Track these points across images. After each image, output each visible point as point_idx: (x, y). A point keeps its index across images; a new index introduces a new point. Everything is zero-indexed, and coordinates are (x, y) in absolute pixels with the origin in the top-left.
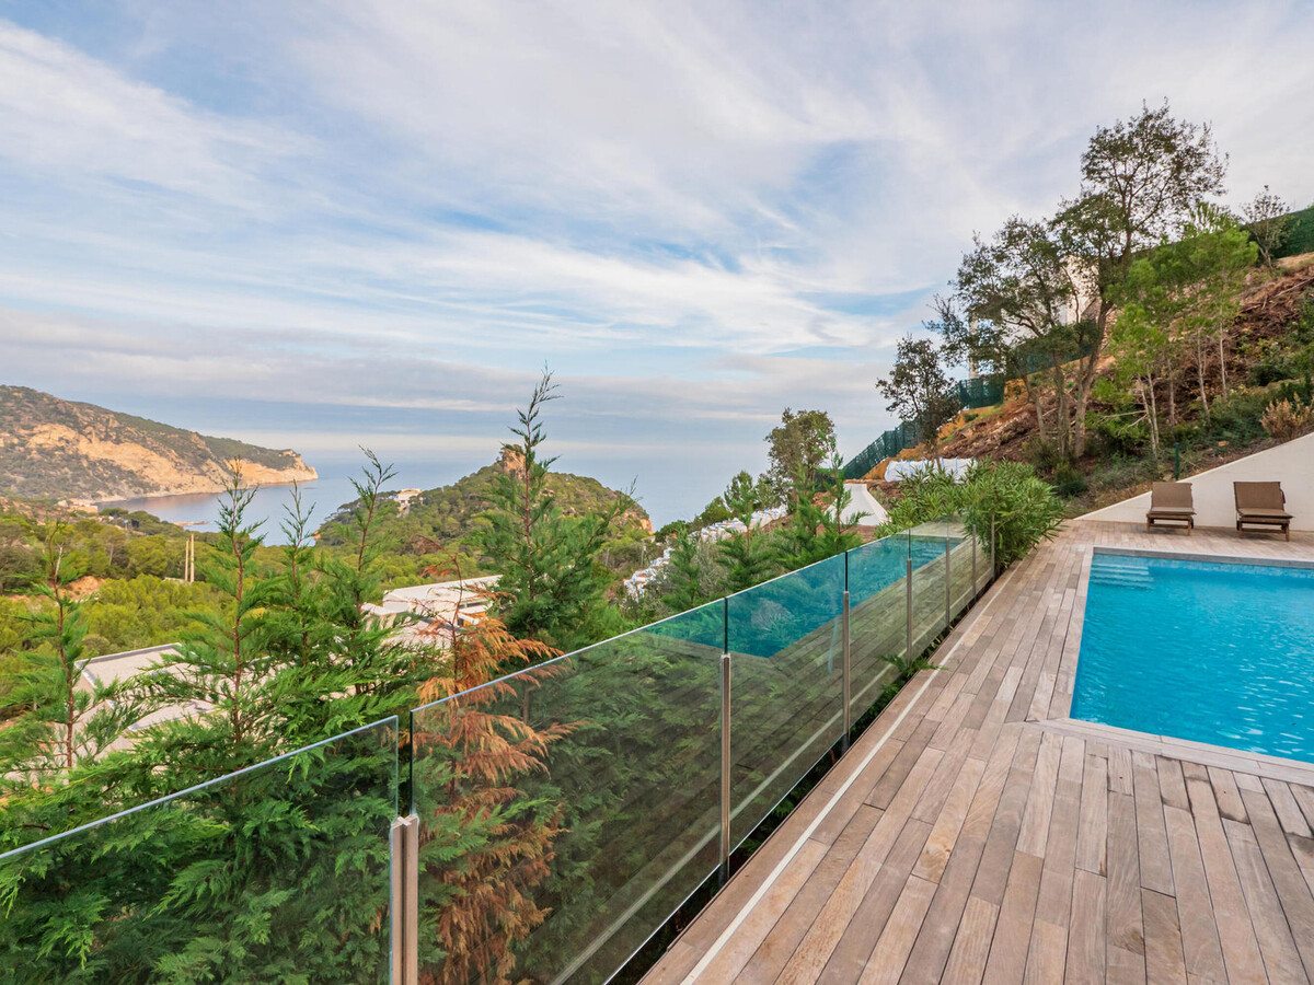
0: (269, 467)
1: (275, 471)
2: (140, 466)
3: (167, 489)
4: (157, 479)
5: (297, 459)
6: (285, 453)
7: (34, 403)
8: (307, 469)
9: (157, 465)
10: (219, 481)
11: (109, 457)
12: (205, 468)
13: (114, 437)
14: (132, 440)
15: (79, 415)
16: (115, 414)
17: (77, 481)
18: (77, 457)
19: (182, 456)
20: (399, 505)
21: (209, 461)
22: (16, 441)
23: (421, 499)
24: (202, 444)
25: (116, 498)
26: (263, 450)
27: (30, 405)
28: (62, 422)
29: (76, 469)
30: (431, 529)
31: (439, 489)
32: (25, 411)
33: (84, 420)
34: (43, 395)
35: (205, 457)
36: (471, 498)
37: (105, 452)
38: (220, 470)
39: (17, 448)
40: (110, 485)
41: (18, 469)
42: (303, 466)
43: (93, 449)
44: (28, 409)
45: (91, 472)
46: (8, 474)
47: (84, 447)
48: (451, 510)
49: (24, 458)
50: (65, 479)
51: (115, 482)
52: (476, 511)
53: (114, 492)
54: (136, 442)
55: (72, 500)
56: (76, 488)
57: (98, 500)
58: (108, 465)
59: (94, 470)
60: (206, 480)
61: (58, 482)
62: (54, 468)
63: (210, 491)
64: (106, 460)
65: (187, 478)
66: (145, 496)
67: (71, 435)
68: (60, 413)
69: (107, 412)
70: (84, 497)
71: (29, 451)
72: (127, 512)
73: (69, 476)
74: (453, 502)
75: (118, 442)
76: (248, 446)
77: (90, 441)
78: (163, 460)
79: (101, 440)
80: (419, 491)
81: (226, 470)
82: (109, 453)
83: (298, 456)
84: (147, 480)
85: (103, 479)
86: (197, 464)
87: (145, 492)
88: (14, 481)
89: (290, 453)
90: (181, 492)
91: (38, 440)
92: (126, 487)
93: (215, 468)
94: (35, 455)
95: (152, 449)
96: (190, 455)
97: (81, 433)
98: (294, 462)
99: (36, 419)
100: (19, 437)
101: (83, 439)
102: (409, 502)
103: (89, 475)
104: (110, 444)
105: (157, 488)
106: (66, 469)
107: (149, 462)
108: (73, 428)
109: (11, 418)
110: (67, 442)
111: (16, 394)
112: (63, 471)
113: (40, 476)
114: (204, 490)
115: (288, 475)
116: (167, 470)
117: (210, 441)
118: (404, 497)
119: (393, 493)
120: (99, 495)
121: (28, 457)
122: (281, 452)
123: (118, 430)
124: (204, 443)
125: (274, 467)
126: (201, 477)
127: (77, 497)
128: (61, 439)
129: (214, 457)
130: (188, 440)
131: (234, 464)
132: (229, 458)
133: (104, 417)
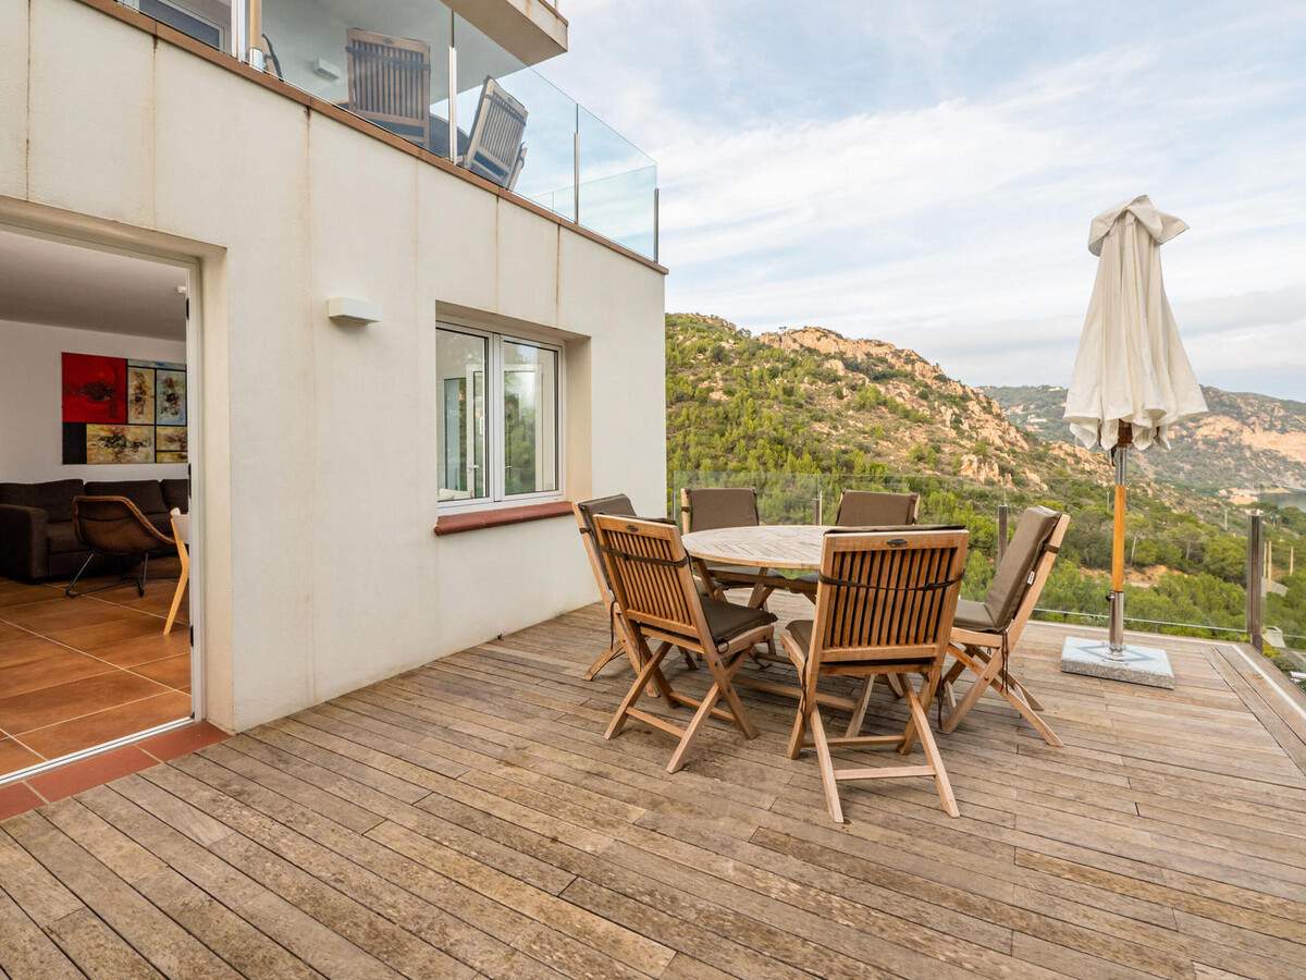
11: (1273, 448)
13: (1279, 427)
14: (1300, 428)
15: (1242, 405)
16: (1282, 401)
17: (1239, 471)
18: (1240, 447)
22: (1184, 433)
25: (1280, 490)
28: (1225, 414)
29: (1239, 459)
33: (1248, 410)
37: (1269, 442)
39: (1187, 439)
40: (1274, 476)
41: (1186, 459)
43: (1257, 439)
45: (1254, 463)
46: (1178, 463)
47: (1247, 437)
49: (1191, 448)
50: (1228, 469)
51: (1279, 474)
53: (1277, 484)
55: (1232, 490)
56: (1239, 478)
57: (1260, 491)
58: (1271, 455)
59: (1257, 461)
61: (1221, 471)
62: (1218, 458)
64: (1270, 451)
67: (1234, 425)
68: (1224, 405)
69: (1273, 400)
70: (1246, 488)
71: (1195, 442)
72: (1275, 508)
73: (1232, 466)
75: (1283, 431)
77: (1253, 430)
79: (1265, 429)
82: (1274, 443)
85: (1266, 470)
88: (1182, 469)
91: (1204, 431)
92: (1292, 479)
94: (1201, 446)
97: (1244, 423)
99: (1205, 412)
100: (1187, 429)
101: (1246, 429)
103: (1251, 465)
104: (1274, 433)
106: (1229, 459)
108: (1236, 419)
110: (1231, 432)
112: (1226, 461)
113: (1205, 465)
120: (1262, 487)
121: (1195, 447)
123: (1284, 419)
127: (1239, 487)
128: (1225, 430)
133: (1269, 406)
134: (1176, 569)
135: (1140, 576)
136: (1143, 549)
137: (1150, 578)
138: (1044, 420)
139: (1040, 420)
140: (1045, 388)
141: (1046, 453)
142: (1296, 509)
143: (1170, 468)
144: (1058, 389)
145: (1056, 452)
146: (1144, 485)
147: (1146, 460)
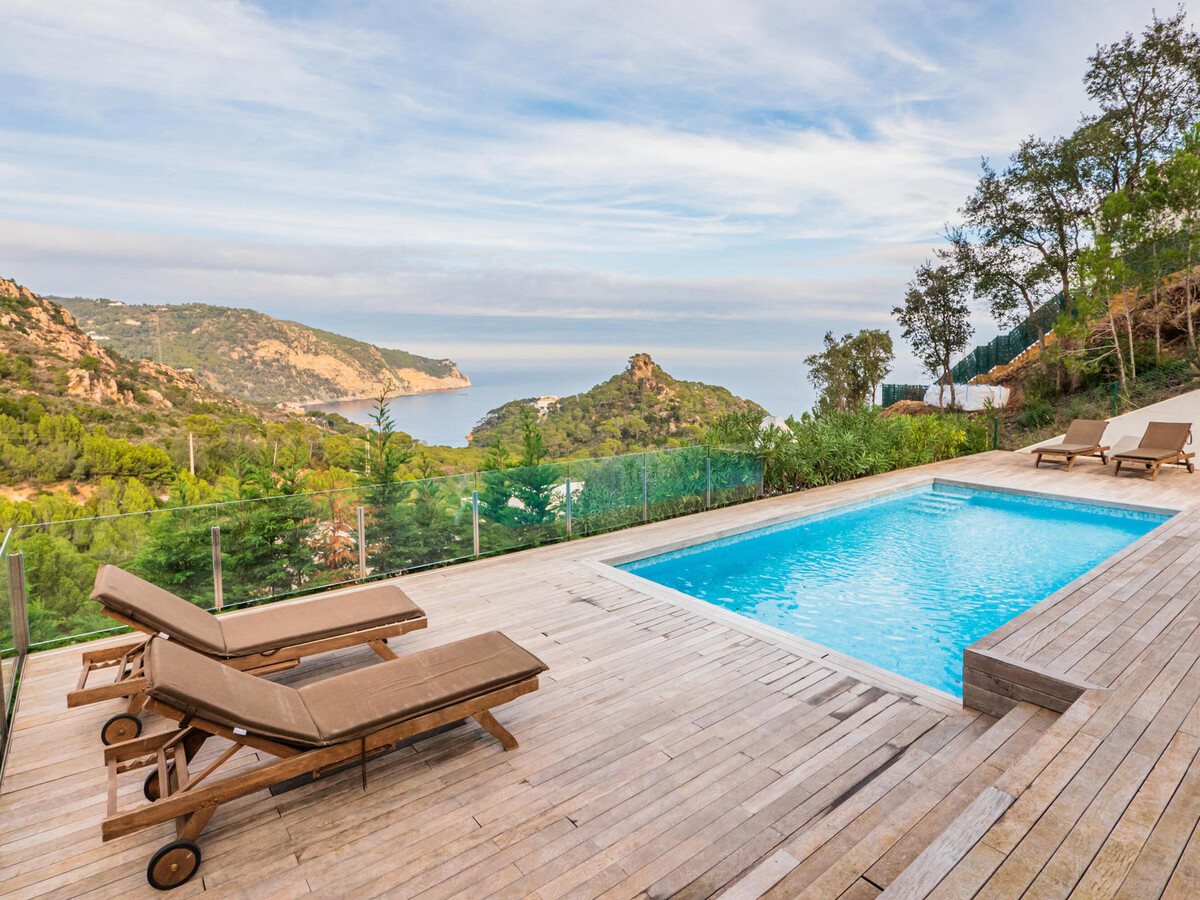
0: (431, 375)
1: (435, 379)
2: (334, 374)
3: (354, 395)
4: (346, 386)
5: (453, 368)
6: (444, 363)
7: (257, 323)
8: (462, 377)
9: (345, 373)
10: (392, 387)
11: (311, 367)
12: (381, 376)
13: (314, 350)
14: (327, 352)
15: (288, 332)
16: (313, 330)
17: (289, 387)
18: (288, 367)
19: (363, 366)
20: (539, 411)
21: (384, 370)
22: (246, 354)
23: (558, 406)
24: (378, 356)
25: (317, 402)
26: (426, 360)
27: (255, 324)
28: (276, 338)
29: (288, 377)
30: (565, 435)
31: (574, 396)
32: (250, 329)
33: (292, 335)
34: (263, 315)
35: (381, 366)
36: (602, 406)
37: (308, 362)
38: (393, 377)
39: (247, 360)
40: (312, 391)
41: (248, 378)
42: (458, 374)
43: (300, 360)
44: (253, 328)
45: (298, 380)
46: (242, 381)
47: (293, 359)
48: (584, 417)
49: (252, 368)
50: (281, 386)
51: (316, 388)
52: (606, 418)
53: (315, 396)
54: (330, 354)
55: (286, 403)
56: (289, 393)
57: (305, 404)
58: (309, 373)
59: (300, 378)
60: (382, 387)
61: (276, 387)
62: (273, 376)
64: (308, 370)
65: (367, 385)
66: (337, 400)
67: (283, 348)
68: (275, 330)
69: (308, 329)
70: (295, 401)
71: (255, 362)
72: (322, 414)
73: (283, 383)
74: (585, 410)
75: (316, 354)
76: (415, 357)
77: (297, 353)
78: (350, 369)
79: (304, 352)
80: (557, 398)
81: (397, 378)
82: (311, 363)
83: (454, 365)
84: (338, 387)
85: (307, 385)
86: (375, 373)
87: (338, 397)
88: (247, 387)
89: (447, 363)
90: (364, 397)
91: (260, 353)
92: (324, 393)
93: (388, 377)
94: (259, 366)
95: (341, 360)
96: (370, 364)
97: (290, 347)
98: (451, 370)
99: (259, 336)
100: (248, 351)
101: (292, 352)
102: (548, 408)
103: (297, 382)
104: (311, 356)
105: (345, 393)
106: (281, 377)
107: (339, 371)
108: (284, 343)
109: (241, 335)
110: (281, 354)
111: (244, 315)
112: (279, 379)
113: (264, 383)
115: (448, 382)
116: (353, 378)
117: (385, 353)
118: (543, 404)
119: (534, 400)
120: (305, 399)
121: (255, 367)
122: (440, 362)
123: (316, 344)
124: (379, 354)
125: (435, 376)
126: (378, 384)
127: (290, 400)
128: (276, 352)
129: (388, 366)
130: (367, 351)
131: (404, 373)
132: (400, 367)
133: (306, 333)
138: (107, 338)
139: (102, 338)
140: (105, 302)
141: (136, 371)
142: (336, 415)
143: (236, 387)
144: (119, 304)
145: (146, 370)
147: (215, 380)
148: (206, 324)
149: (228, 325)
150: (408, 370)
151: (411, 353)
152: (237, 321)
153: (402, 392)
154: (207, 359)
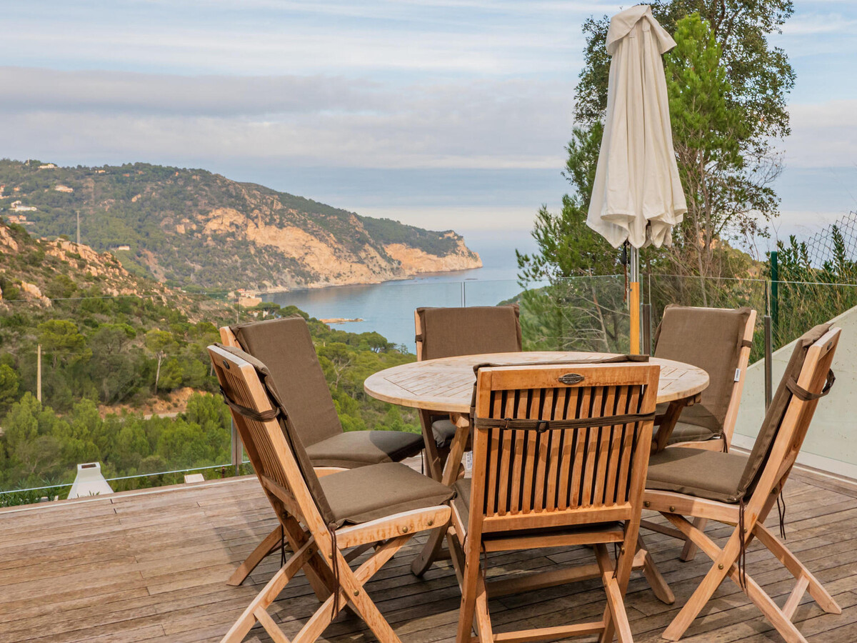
0: (429, 252)
1: (434, 257)
2: (302, 253)
3: (327, 279)
4: (317, 267)
5: (459, 243)
6: (446, 235)
7: (209, 186)
8: (470, 254)
9: (317, 252)
10: (377, 269)
11: (273, 243)
12: (363, 255)
13: (278, 221)
14: (295, 223)
15: (246, 197)
16: (279, 194)
17: (246, 269)
18: (246, 243)
19: (340, 241)
21: (367, 247)
22: (194, 227)
24: (360, 227)
25: (280, 289)
26: (422, 232)
27: (206, 188)
28: (232, 206)
29: (245, 257)
32: (201, 195)
33: (252, 202)
34: (217, 176)
35: (363, 241)
37: (269, 238)
38: (378, 256)
39: (196, 234)
40: (274, 274)
41: (196, 257)
42: (465, 251)
43: (260, 234)
44: (204, 193)
45: (257, 260)
46: (188, 263)
47: (251, 232)
49: (201, 245)
50: (235, 268)
51: (279, 271)
53: (278, 282)
54: (298, 226)
55: (240, 291)
56: (245, 278)
57: (264, 291)
58: (271, 251)
59: (260, 258)
60: (364, 268)
61: (229, 270)
62: (226, 256)
63: (368, 281)
64: (271, 247)
65: (345, 266)
66: (305, 286)
67: (240, 219)
68: (231, 196)
69: (272, 192)
70: (252, 288)
71: (205, 238)
72: (278, 308)
73: (239, 264)
75: (281, 226)
76: (408, 228)
77: (256, 224)
78: (323, 245)
79: (266, 224)
81: (384, 256)
82: (274, 238)
83: (460, 238)
84: (308, 269)
85: (268, 267)
86: (355, 250)
87: (306, 283)
88: (192, 270)
89: (451, 235)
90: (340, 282)
91: (213, 225)
92: (289, 277)
93: (372, 255)
94: (210, 242)
95: (312, 233)
96: (349, 239)
97: (248, 217)
98: (456, 246)
99: (211, 204)
100: (197, 223)
101: (251, 224)
103: (256, 264)
104: (274, 228)
105: (316, 278)
106: (236, 256)
107: (309, 248)
108: (242, 212)
109: (189, 203)
110: (237, 227)
111: (194, 177)
112: (234, 259)
113: (215, 265)
114: (363, 280)
115: (449, 262)
116: (326, 257)
117: (369, 222)
120: (265, 286)
122: (441, 234)
123: (281, 212)
124: (361, 225)
125: (434, 253)
126: (359, 265)
127: (246, 288)
128: (232, 224)
129: (372, 241)
130: (346, 221)
131: (393, 250)
132: (388, 242)
133: (269, 198)
134: (202, 390)
135: (166, 405)
136: (169, 371)
137: (176, 406)
138: (34, 209)
139: (28, 209)
140: (35, 164)
141: (41, 254)
142: (294, 308)
143: (181, 269)
144: (50, 166)
145: (54, 253)
146: (158, 292)
147: (156, 261)
148: (148, 189)
149: (175, 189)
150: (398, 246)
151: (403, 223)
152: (186, 185)
153: (389, 275)
154: (147, 234)
